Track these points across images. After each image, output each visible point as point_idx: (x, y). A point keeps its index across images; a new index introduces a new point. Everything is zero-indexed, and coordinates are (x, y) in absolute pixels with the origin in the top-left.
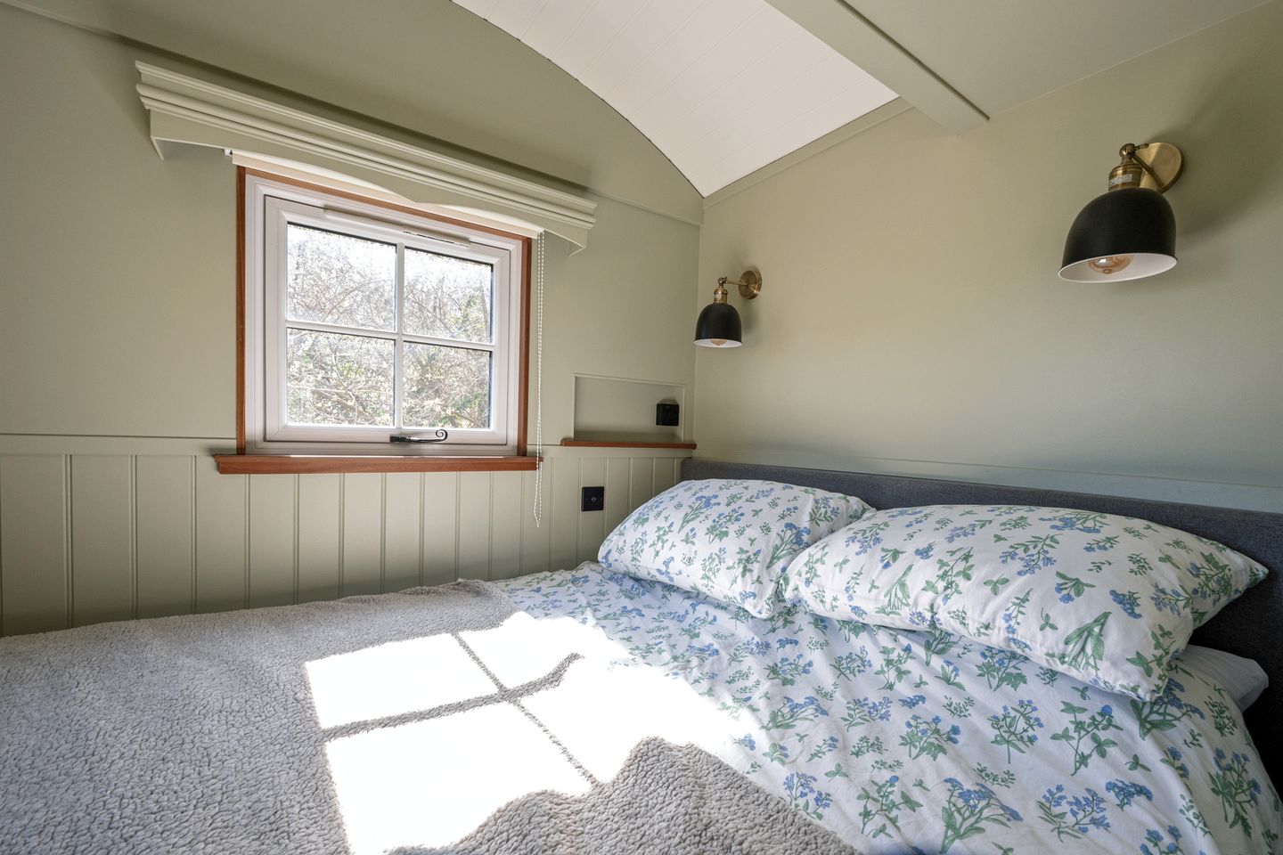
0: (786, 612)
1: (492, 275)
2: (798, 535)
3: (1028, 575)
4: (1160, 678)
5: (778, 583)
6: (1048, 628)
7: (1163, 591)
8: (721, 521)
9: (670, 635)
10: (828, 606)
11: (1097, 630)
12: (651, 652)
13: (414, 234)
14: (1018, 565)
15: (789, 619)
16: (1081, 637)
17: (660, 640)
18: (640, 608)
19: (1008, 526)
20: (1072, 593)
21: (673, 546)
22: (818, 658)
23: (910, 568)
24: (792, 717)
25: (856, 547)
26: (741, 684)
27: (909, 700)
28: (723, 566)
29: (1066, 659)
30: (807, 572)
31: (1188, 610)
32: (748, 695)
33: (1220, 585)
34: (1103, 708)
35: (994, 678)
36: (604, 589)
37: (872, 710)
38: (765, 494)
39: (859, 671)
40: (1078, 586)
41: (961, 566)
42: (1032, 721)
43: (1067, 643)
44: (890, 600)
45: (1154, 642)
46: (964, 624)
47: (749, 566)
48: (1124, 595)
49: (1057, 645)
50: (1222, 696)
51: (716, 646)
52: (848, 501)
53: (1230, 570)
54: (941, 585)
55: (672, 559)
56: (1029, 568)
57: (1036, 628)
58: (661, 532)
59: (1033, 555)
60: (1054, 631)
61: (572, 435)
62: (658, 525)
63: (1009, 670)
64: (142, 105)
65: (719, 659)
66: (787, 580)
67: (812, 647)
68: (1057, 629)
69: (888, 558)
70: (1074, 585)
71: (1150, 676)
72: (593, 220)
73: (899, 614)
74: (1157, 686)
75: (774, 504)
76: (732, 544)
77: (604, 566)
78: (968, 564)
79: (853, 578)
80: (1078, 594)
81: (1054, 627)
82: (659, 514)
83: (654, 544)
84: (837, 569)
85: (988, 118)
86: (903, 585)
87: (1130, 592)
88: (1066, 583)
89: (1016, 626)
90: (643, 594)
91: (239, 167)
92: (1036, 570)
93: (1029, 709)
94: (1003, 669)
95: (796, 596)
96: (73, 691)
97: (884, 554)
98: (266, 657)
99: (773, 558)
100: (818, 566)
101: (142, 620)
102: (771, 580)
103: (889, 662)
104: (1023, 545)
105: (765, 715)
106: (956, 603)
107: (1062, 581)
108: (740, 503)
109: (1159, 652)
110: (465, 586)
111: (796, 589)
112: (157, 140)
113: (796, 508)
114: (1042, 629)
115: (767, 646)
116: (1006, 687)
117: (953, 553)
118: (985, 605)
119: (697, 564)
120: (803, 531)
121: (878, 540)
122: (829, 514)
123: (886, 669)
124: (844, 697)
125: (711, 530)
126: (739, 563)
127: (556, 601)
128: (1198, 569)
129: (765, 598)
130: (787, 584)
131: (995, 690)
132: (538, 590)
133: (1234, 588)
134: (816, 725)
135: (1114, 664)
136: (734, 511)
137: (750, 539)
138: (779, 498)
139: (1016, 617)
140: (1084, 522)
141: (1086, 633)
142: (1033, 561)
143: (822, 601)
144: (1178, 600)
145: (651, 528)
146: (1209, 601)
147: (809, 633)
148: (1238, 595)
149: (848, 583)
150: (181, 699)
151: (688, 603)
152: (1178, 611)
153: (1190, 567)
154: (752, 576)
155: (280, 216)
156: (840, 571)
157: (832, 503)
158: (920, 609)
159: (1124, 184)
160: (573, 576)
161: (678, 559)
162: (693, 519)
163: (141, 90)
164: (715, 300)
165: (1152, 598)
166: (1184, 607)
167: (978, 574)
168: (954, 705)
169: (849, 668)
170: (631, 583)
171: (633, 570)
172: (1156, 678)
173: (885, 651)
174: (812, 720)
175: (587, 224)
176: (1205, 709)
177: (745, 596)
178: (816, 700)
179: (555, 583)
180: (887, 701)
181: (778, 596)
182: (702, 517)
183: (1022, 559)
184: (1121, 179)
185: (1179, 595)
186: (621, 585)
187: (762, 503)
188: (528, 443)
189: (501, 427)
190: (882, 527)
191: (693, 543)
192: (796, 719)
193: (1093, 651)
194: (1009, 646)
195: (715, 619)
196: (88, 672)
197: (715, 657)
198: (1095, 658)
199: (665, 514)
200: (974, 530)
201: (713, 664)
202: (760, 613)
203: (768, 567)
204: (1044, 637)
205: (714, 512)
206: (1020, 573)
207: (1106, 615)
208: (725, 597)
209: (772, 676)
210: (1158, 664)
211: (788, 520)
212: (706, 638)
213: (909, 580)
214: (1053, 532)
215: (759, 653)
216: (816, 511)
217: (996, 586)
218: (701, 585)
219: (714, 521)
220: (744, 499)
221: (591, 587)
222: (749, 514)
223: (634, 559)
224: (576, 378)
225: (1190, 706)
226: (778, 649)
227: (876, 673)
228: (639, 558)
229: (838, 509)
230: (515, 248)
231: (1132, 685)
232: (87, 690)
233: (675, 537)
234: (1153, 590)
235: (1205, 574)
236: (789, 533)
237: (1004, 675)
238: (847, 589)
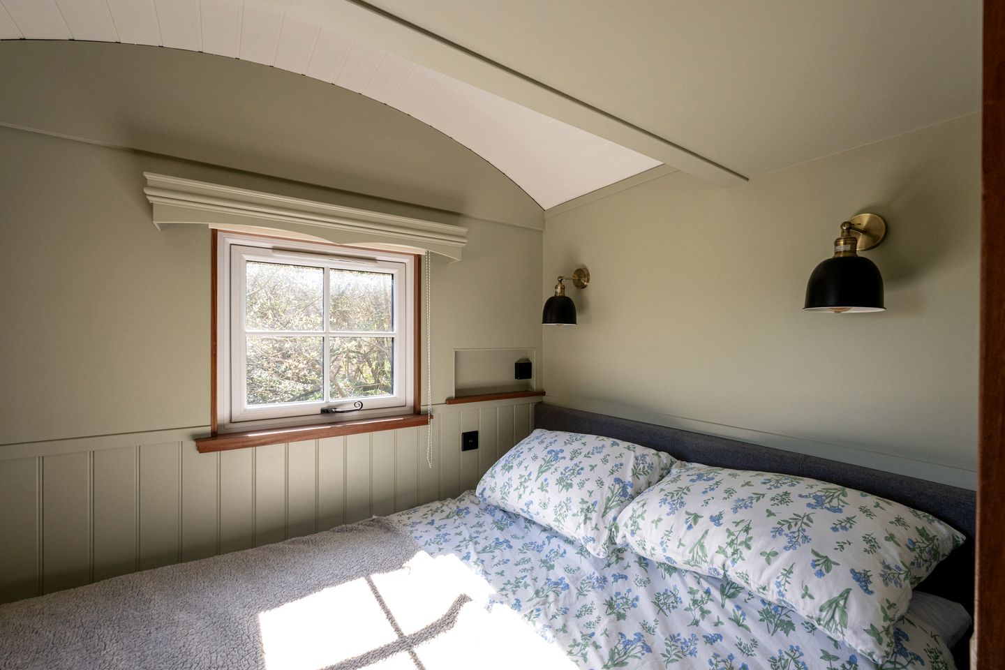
0: (617, 552)
1: (393, 282)
2: (624, 488)
3: (791, 550)
4: (888, 645)
5: (611, 530)
6: (807, 597)
7: (888, 567)
8: (567, 474)
9: (533, 568)
10: (648, 553)
11: (842, 603)
12: (519, 587)
13: (336, 260)
14: (783, 541)
15: (620, 555)
16: (831, 608)
17: (524, 574)
18: (509, 538)
19: (776, 502)
20: (823, 570)
21: (532, 492)
22: (641, 592)
23: (707, 532)
24: (625, 654)
25: (666, 508)
26: (587, 618)
27: (710, 637)
28: (570, 513)
29: (822, 622)
30: (632, 525)
31: (907, 582)
32: (592, 630)
33: (930, 554)
34: (851, 658)
35: (771, 623)
36: (481, 520)
37: (684, 646)
38: (598, 450)
39: (673, 607)
40: (828, 563)
41: (743, 537)
42: (800, 665)
43: (821, 610)
44: (693, 556)
45: (883, 615)
46: (748, 583)
47: (589, 515)
48: (860, 573)
49: (814, 610)
50: (937, 642)
51: (567, 581)
52: (660, 457)
53: (937, 539)
54: (729, 551)
55: (532, 502)
56: (792, 545)
57: (799, 597)
58: (523, 480)
59: (794, 533)
60: (812, 600)
61: (453, 395)
62: (520, 473)
63: (782, 618)
64: (148, 201)
65: (570, 593)
66: (617, 528)
67: (639, 584)
68: (813, 598)
69: (691, 521)
70: (825, 562)
71: (881, 644)
72: (466, 241)
73: (700, 567)
74: (886, 652)
75: (605, 461)
76: (576, 494)
77: (481, 500)
78: (748, 536)
79: (665, 535)
80: (828, 570)
81: (811, 597)
82: (520, 463)
83: (517, 489)
84: (654, 525)
85: (747, 179)
86: (702, 547)
87: (864, 570)
88: (819, 560)
89: (784, 592)
90: (511, 525)
91: (213, 229)
92: (797, 546)
93: (797, 654)
94: (777, 616)
95: (625, 542)
96: (103, 653)
97: (687, 517)
98: (238, 608)
99: (606, 508)
100: (639, 520)
101: (144, 572)
102: (605, 527)
103: (695, 602)
104: (787, 521)
105: (605, 651)
106: (741, 567)
107: (816, 558)
108: (581, 458)
109: (886, 624)
110: (378, 521)
111: (625, 537)
112: (158, 224)
113: (621, 465)
114: (803, 597)
115: (605, 580)
116: (780, 632)
117: (737, 524)
118: (762, 571)
119: (550, 509)
120: (628, 485)
121: (682, 504)
122: (646, 469)
123: (692, 607)
124: (662, 633)
125: (560, 481)
126: (581, 512)
127: (446, 534)
128: (914, 543)
129: (602, 543)
130: (617, 531)
131: (772, 635)
132: (432, 523)
133: (941, 554)
134: (643, 663)
135: (855, 632)
136: (576, 465)
137: (589, 491)
138: (609, 455)
139: (784, 585)
140: (831, 501)
141: (834, 605)
142: (795, 537)
143: (643, 548)
144: (900, 574)
145: (515, 474)
146: (924, 569)
147: (635, 571)
148: (945, 557)
149: (662, 538)
150: (180, 655)
151: (544, 535)
152: (900, 584)
153: (907, 542)
154: (591, 523)
155: (241, 258)
156: (656, 528)
157: (648, 459)
158: (715, 566)
159: (845, 251)
160: (458, 507)
161: (536, 502)
162: (546, 470)
163: (147, 191)
164: (556, 293)
165: (881, 575)
166: (904, 580)
167: (757, 545)
168: (743, 645)
169: (665, 604)
170: (501, 514)
171: (502, 506)
172: (886, 645)
173: (692, 592)
174: (640, 658)
175: (460, 244)
176: (924, 656)
177: (587, 540)
178: (643, 636)
179: (445, 514)
180: (694, 638)
181: (611, 540)
182: (552, 469)
183: (787, 535)
184: (842, 246)
185: (900, 570)
186: (493, 516)
187: (596, 459)
188: (422, 404)
189: (402, 393)
190: (685, 491)
191: (547, 491)
192: (628, 656)
193: (840, 620)
194: (781, 603)
195: (565, 552)
196: (111, 632)
197: (567, 591)
198: (841, 626)
199: (524, 464)
200: (751, 503)
201: (565, 598)
202: (598, 555)
203: (603, 516)
204: (805, 604)
205: (562, 464)
206: (786, 548)
207: (848, 591)
208: (572, 537)
209: (609, 611)
210: (886, 634)
211: (616, 475)
212: (558, 572)
213: (706, 543)
214: (809, 511)
215: (599, 587)
216: (636, 466)
217: (770, 556)
218: (554, 525)
219: (562, 473)
220: (583, 454)
221: (471, 519)
222: (587, 469)
223: (503, 498)
224: (456, 352)
225: (914, 654)
226: (613, 583)
227: (686, 610)
228: (506, 498)
229: (652, 464)
230: (410, 262)
231: (869, 651)
232: (112, 653)
233: (533, 485)
234: (880, 567)
235: (920, 547)
236: (617, 486)
237: (779, 622)
238: (662, 543)
